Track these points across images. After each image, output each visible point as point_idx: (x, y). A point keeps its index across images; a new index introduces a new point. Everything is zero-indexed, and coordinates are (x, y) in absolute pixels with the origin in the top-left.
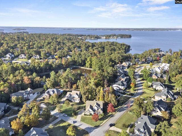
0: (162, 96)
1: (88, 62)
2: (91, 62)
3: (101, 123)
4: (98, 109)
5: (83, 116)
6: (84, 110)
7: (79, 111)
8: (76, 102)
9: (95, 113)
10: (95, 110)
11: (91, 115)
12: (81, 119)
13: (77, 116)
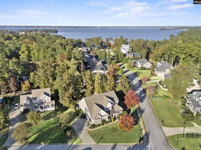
0: (166, 70)
1: (23, 52)
2: (30, 52)
3: (141, 130)
4: (112, 108)
5: (90, 130)
6: (81, 118)
7: (72, 124)
8: (47, 111)
9: (110, 116)
10: (108, 110)
11: (104, 123)
12: (92, 137)
13: (78, 136)
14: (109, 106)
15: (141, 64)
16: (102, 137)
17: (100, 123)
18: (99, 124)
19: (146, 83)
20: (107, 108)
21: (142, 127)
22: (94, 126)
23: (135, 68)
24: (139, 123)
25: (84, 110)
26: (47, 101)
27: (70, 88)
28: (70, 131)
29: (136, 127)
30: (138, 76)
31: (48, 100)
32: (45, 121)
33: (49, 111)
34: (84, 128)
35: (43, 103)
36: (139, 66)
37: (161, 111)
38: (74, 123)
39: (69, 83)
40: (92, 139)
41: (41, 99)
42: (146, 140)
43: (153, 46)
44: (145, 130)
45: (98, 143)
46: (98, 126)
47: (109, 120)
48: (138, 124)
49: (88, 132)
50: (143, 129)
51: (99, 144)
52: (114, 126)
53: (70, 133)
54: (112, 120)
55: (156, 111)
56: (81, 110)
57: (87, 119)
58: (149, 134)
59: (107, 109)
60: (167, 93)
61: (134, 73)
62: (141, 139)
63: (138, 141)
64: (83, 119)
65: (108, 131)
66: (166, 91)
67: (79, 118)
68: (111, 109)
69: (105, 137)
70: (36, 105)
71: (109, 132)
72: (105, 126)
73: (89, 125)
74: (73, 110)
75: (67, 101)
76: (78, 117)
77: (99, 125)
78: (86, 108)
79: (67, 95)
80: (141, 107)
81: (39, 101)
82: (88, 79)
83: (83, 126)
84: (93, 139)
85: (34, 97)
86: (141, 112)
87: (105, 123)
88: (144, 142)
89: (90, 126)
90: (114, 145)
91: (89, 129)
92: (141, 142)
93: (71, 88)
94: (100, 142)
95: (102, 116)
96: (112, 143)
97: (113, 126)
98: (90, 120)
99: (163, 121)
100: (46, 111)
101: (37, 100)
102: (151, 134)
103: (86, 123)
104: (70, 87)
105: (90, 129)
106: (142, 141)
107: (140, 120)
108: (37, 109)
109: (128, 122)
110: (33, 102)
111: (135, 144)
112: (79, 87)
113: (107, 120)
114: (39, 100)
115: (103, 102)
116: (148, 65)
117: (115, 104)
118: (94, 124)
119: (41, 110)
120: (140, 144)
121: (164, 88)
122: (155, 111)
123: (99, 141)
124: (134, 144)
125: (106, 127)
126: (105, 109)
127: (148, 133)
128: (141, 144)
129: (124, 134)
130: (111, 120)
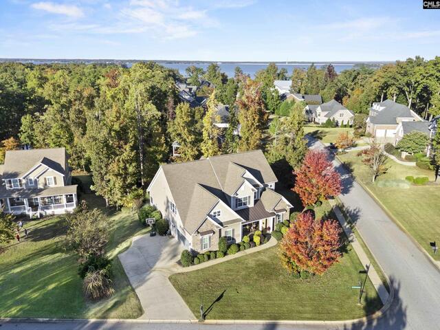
0: (398, 119)
3: (365, 272)
4: (256, 202)
5: (181, 270)
6: (152, 235)
7: (120, 253)
8: (53, 215)
9: (250, 225)
10: (243, 207)
11: (229, 247)
12: (183, 296)
13: (133, 290)
14: (246, 192)
15: (326, 113)
16: (221, 296)
17: (216, 248)
18: (210, 252)
19: (347, 151)
20: (240, 200)
21: (365, 261)
22: (192, 257)
23: (312, 124)
24: (348, 248)
25: (165, 207)
26: (52, 185)
27: (124, 147)
28: (101, 271)
29: (343, 260)
30: (321, 139)
31: (56, 183)
32: (34, 243)
33: (59, 216)
34: (159, 265)
35: (38, 191)
36: (322, 118)
37: (413, 214)
38: (127, 248)
39: (121, 128)
40: (184, 303)
41: (32, 177)
42: (391, 309)
43: (351, 79)
44: (379, 271)
45: (204, 316)
46: (209, 258)
47: (246, 239)
48: (346, 252)
49: (170, 279)
50: (368, 267)
51: (206, 321)
52: (265, 258)
53: (100, 277)
54: (257, 239)
55: (398, 214)
56: (155, 209)
57: (173, 237)
58: (396, 285)
59: (240, 205)
60: (416, 171)
61: (310, 133)
62: (372, 305)
63: (363, 312)
64: (158, 238)
65: (244, 273)
66: (410, 168)
67: (145, 233)
68: (251, 205)
69: (230, 293)
70: (14, 196)
71: (246, 278)
72: (230, 257)
73: (175, 256)
74: (131, 214)
75: (117, 185)
76: (144, 231)
77: (212, 255)
78: (168, 201)
79: (114, 167)
80: (346, 206)
81: (26, 184)
82: (181, 124)
83: (156, 258)
84: (187, 302)
85: (11, 170)
86: (349, 218)
87: (233, 248)
88: (384, 314)
89: (179, 257)
90: (268, 325)
91: (174, 266)
92: (374, 316)
93: (128, 147)
94: (212, 314)
95: (221, 224)
96: (261, 318)
97: (260, 257)
98: (182, 238)
99: (433, 244)
100: (46, 216)
101: (20, 181)
102: (402, 285)
103: (167, 250)
104: (126, 144)
105: (178, 266)
106: (378, 314)
107: (352, 241)
108: (19, 209)
109: (317, 238)
110: (7, 187)
111: (354, 325)
112: (156, 152)
113: (238, 240)
114: (24, 181)
115: (227, 181)
116: (344, 115)
117: (264, 189)
118: (193, 251)
119: (31, 213)
120: (370, 322)
121: (402, 160)
122: (393, 217)
123: (210, 308)
124: (349, 322)
125: (237, 261)
126: (233, 202)
127: (392, 282)
128: (375, 323)
129: (303, 285)
130: (251, 240)
